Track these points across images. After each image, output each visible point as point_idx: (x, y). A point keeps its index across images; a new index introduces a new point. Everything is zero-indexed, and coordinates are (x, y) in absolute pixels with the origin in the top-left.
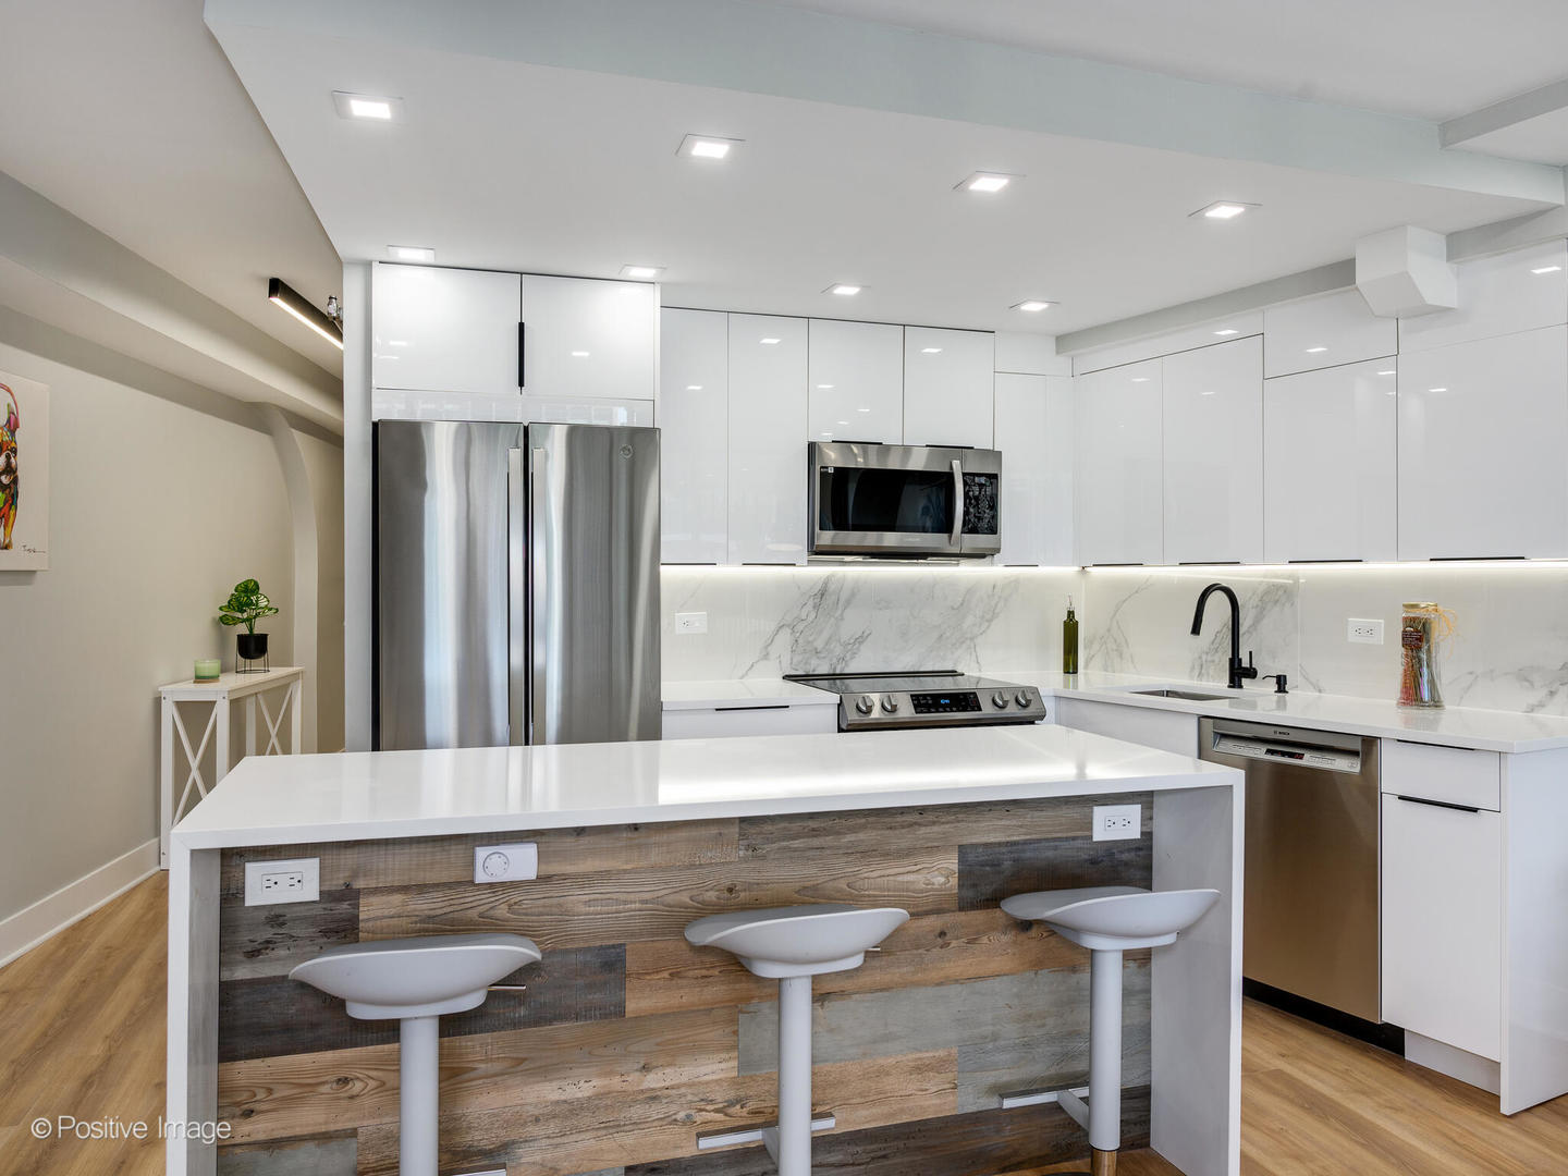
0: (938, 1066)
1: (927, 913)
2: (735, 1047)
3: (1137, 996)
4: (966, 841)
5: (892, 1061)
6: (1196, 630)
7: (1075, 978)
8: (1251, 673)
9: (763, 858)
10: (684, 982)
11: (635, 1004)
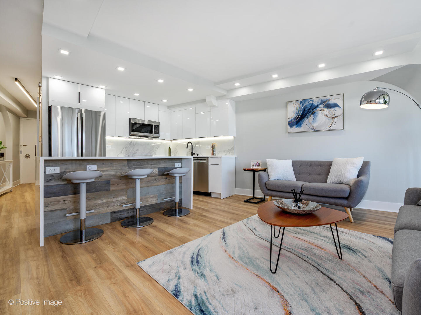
0: (155, 197)
1: (154, 176)
2: (127, 195)
3: (181, 183)
4: (158, 167)
5: (149, 196)
6: (187, 148)
7: (173, 185)
8: (194, 154)
9: (131, 168)
10: (119, 186)
11: (112, 189)
